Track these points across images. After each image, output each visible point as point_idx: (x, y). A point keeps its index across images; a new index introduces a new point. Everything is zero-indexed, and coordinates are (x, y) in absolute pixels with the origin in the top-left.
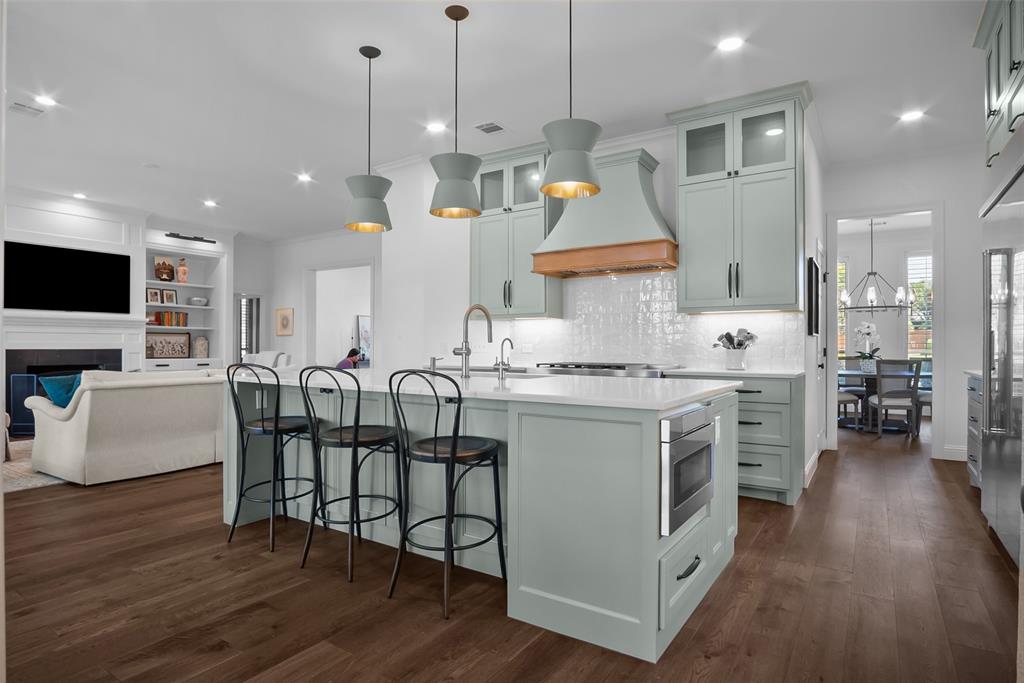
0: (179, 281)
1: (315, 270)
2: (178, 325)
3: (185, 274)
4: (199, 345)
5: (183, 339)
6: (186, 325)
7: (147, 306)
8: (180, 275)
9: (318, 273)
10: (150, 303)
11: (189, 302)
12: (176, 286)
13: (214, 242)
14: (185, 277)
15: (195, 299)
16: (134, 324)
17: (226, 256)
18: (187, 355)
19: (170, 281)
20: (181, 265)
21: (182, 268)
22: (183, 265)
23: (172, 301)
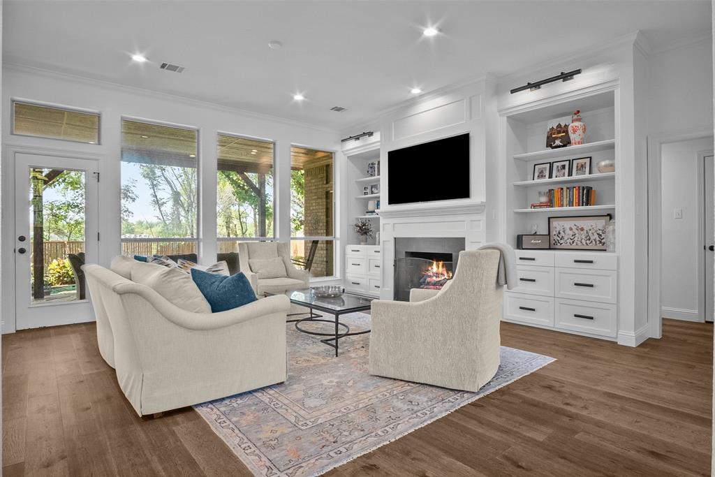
5: (601, 224)
15: (603, 164)
19: (563, 147)
22: (575, 120)
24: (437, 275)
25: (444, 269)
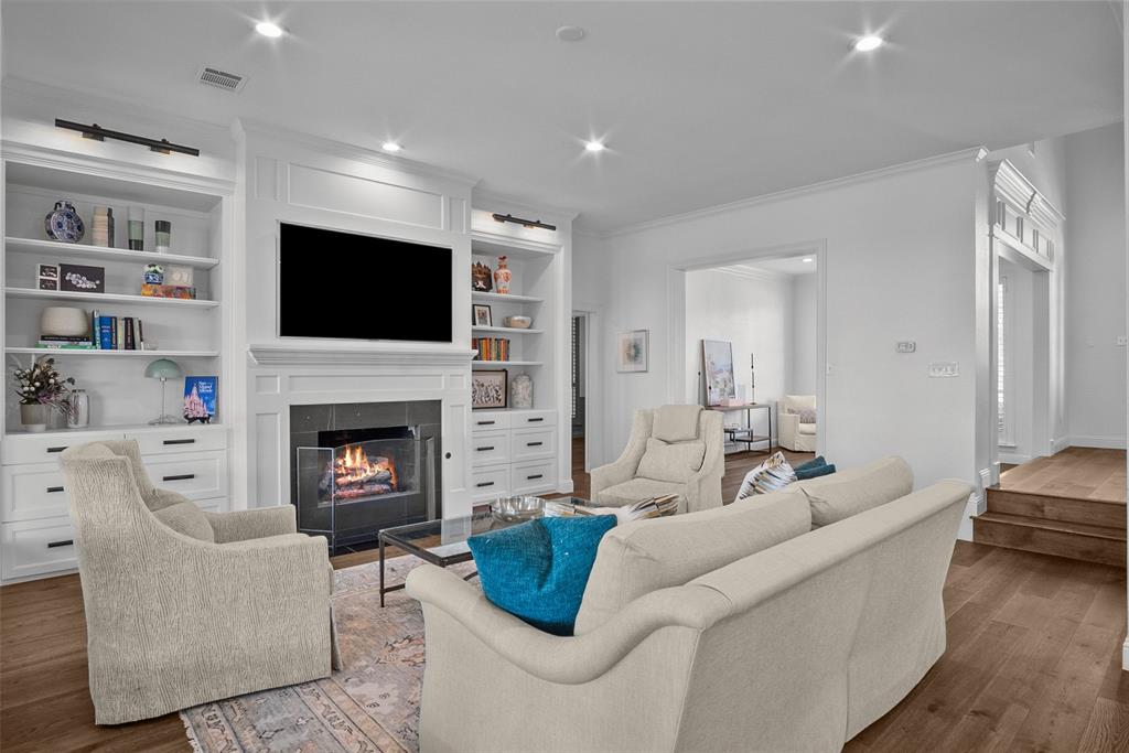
0: (498, 292)
1: (683, 270)
2: (498, 358)
3: (507, 279)
4: (521, 389)
5: (498, 379)
6: (508, 360)
7: (473, 331)
8: (502, 283)
9: (687, 274)
10: (479, 326)
11: (507, 323)
12: (491, 299)
13: (553, 228)
14: (507, 284)
15: (516, 318)
16: (456, 359)
17: (563, 249)
18: (503, 405)
19: (487, 290)
20: (501, 267)
21: (503, 271)
22: (505, 267)
23: (486, 323)
24: (353, 471)
25: (365, 460)
